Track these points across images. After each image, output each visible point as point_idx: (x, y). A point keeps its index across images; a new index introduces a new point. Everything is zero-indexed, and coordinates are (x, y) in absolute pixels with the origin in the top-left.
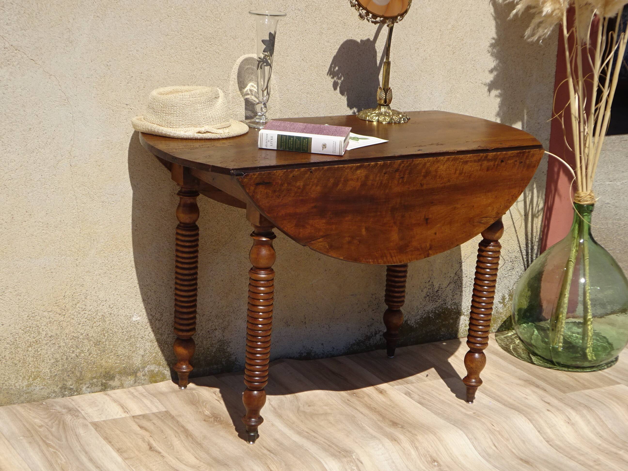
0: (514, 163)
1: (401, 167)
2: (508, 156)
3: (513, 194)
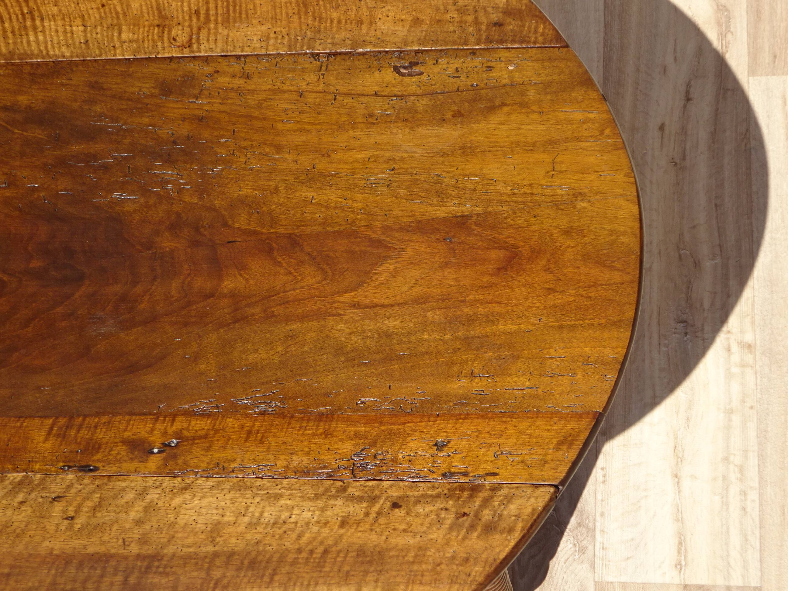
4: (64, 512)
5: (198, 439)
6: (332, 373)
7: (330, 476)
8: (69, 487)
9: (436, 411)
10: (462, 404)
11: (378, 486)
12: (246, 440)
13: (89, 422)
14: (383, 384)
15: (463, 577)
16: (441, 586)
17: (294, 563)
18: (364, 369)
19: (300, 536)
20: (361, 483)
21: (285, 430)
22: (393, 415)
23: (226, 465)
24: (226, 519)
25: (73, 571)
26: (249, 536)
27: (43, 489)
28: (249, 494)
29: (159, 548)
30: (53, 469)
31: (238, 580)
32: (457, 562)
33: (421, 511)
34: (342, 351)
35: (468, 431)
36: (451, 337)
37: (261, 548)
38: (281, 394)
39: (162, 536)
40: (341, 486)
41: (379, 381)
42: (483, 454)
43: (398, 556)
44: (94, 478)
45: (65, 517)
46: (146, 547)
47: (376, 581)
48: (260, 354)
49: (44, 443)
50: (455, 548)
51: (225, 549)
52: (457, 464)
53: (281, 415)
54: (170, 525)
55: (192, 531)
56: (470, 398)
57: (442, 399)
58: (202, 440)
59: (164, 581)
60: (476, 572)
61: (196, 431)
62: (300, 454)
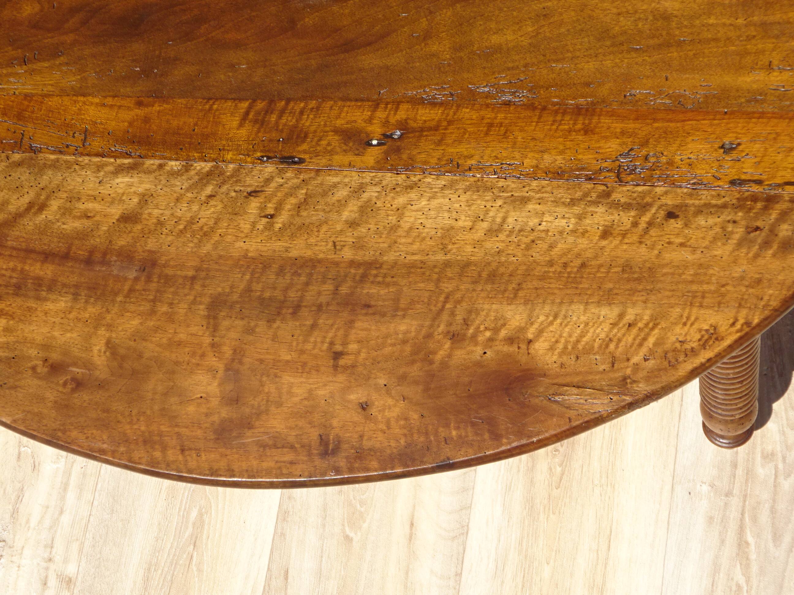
0: (723, 228)
1: (273, 185)
2: (697, 202)
3: (706, 327)
4: (262, 208)
5: (427, 131)
6: (594, 59)
7: (589, 179)
8: (268, 181)
9: (724, 107)
10: (756, 101)
11: (650, 192)
12: (487, 134)
13: (293, 107)
14: (658, 74)
15: (755, 301)
16: (726, 310)
17: (543, 278)
18: (635, 55)
19: (551, 247)
20: (629, 188)
21: (534, 124)
22: (668, 110)
23: (460, 162)
24: (461, 223)
25: (273, 277)
26: (488, 245)
27: (237, 182)
28: (489, 196)
29: (378, 254)
30: (249, 159)
31: (474, 294)
32: (747, 283)
33: (703, 223)
34: (608, 34)
35: (764, 132)
36: (745, 22)
37: (503, 259)
38: (531, 82)
39: (380, 240)
40: (604, 191)
41: (653, 71)
42: (782, 160)
43: (673, 274)
44: (300, 171)
45: (263, 214)
46: (361, 253)
47: (645, 302)
48: (505, 35)
49: (238, 129)
50: (744, 267)
51: (459, 258)
52: (750, 171)
53: (531, 107)
54: (392, 228)
55: (418, 236)
56: (766, 94)
57: (732, 94)
58: (432, 132)
59: (382, 292)
60: (771, 296)
61: (425, 121)
62: (554, 152)
